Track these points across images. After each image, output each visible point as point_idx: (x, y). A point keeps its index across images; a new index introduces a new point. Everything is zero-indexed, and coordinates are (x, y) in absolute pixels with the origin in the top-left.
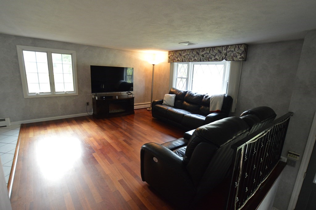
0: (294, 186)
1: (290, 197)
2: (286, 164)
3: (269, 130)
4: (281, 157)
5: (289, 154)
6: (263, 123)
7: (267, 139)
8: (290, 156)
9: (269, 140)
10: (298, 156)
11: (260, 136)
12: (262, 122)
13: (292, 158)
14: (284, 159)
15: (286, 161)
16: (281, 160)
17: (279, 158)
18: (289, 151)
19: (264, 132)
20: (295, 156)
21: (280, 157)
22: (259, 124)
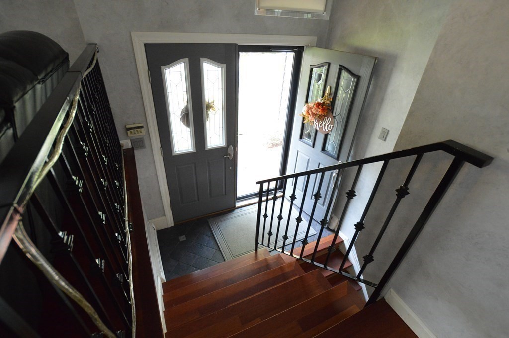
0: (157, 175)
1: (160, 193)
2: (132, 149)
3: (75, 95)
4: (121, 142)
5: (129, 132)
6: (48, 82)
7: (85, 123)
8: (131, 133)
9: (90, 123)
10: (142, 127)
11: (62, 127)
12: (40, 78)
13: (136, 135)
14: (126, 143)
15: (130, 146)
16: (123, 148)
17: (119, 146)
18: (127, 126)
19: (65, 107)
20: (139, 129)
21: (119, 143)
22: (34, 87)
